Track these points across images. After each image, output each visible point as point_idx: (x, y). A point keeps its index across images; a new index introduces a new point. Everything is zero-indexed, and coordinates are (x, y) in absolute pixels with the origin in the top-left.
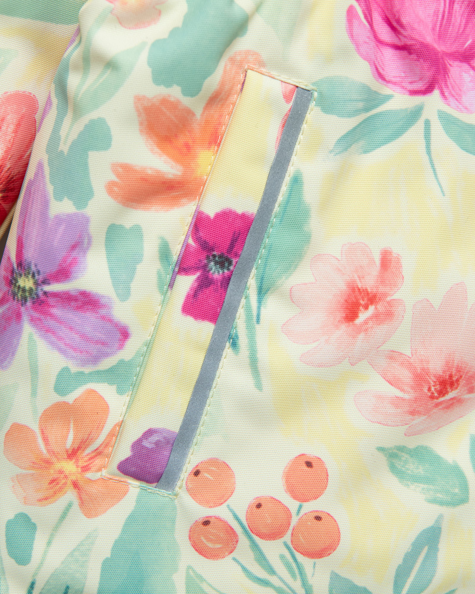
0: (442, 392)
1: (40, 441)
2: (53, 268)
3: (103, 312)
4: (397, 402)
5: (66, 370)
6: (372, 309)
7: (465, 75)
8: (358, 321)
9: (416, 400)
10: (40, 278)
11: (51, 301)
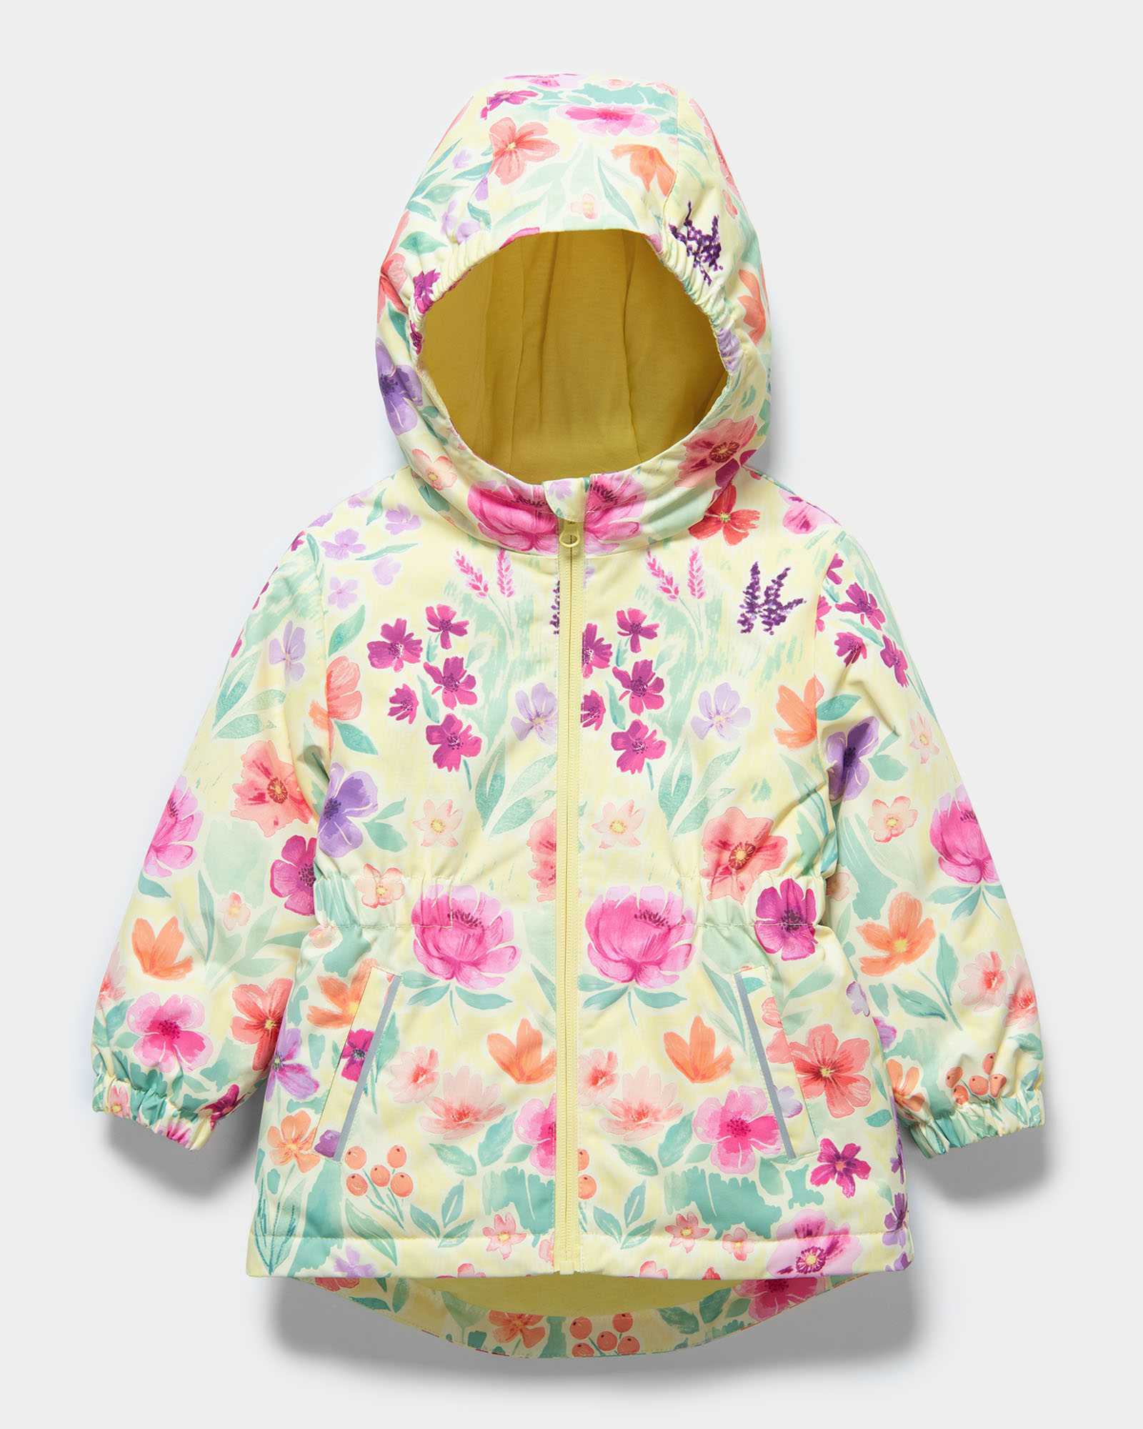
0: (460, 1119)
1: (281, 1134)
2: (287, 1054)
3: (307, 1074)
4: (438, 1122)
5: (291, 1100)
6: (424, 1076)
7: (474, 972)
8: (418, 1082)
9: (447, 1121)
10: (282, 1058)
11: (286, 1069)
